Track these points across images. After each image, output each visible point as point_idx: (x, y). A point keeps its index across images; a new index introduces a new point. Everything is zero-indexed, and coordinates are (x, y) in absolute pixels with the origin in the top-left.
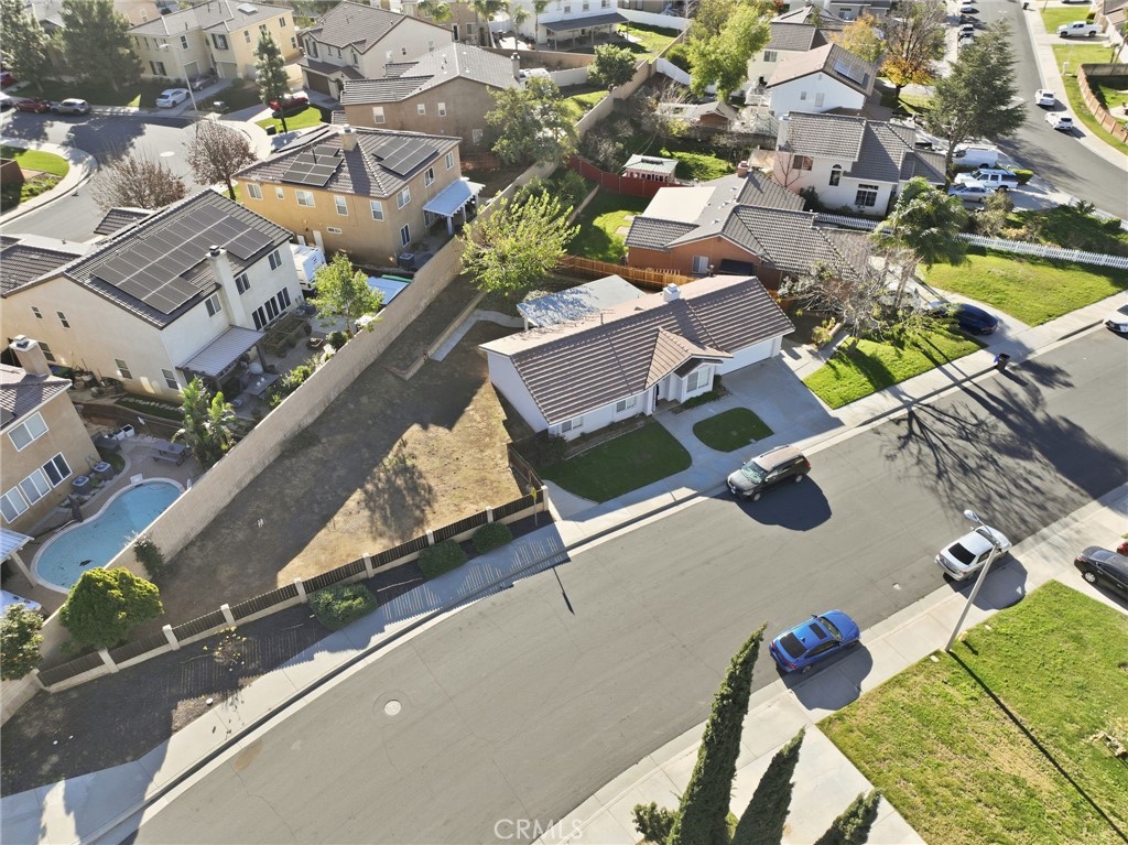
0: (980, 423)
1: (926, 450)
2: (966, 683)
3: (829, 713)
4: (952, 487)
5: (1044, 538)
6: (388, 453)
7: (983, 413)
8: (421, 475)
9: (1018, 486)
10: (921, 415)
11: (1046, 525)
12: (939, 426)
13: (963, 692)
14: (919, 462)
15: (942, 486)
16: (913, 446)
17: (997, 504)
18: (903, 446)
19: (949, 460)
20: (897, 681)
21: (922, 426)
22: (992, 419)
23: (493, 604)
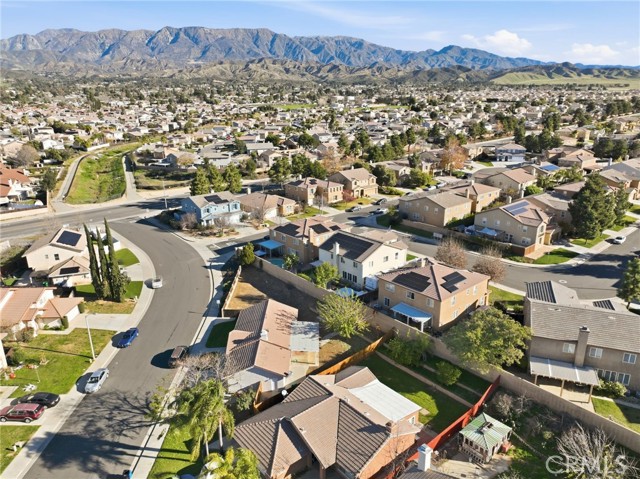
0: (120, 434)
1: (137, 405)
4: (118, 399)
7: (122, 440)
12: (138, 419)
14: (136, 398)
16: (143, 403)
17: (98, 405)
19: (126, 407)
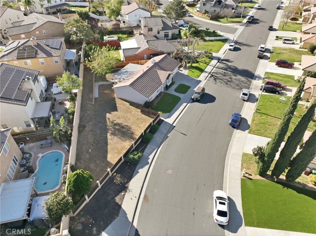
0: (225, 73)
1: (220, 80)
2: (263, 115)
3: (248, 130)
4: (230, 85)
5: (252, 88)
6: (107, 122)
7: (224, 71)
8: (121, 124)
9: (240, 81)
10: (213, 74)
11: (250, 86)
12: (218, 75)
13: (264, 117)
14: (221, 83)
15: (229, 86)
16: (217, 80)
17: (240, 85)
18: (216, 81)
19: (225, 81)
20: (253, 120)
21: (216, 76)
22: (226, 71)
23: (168, 142)
